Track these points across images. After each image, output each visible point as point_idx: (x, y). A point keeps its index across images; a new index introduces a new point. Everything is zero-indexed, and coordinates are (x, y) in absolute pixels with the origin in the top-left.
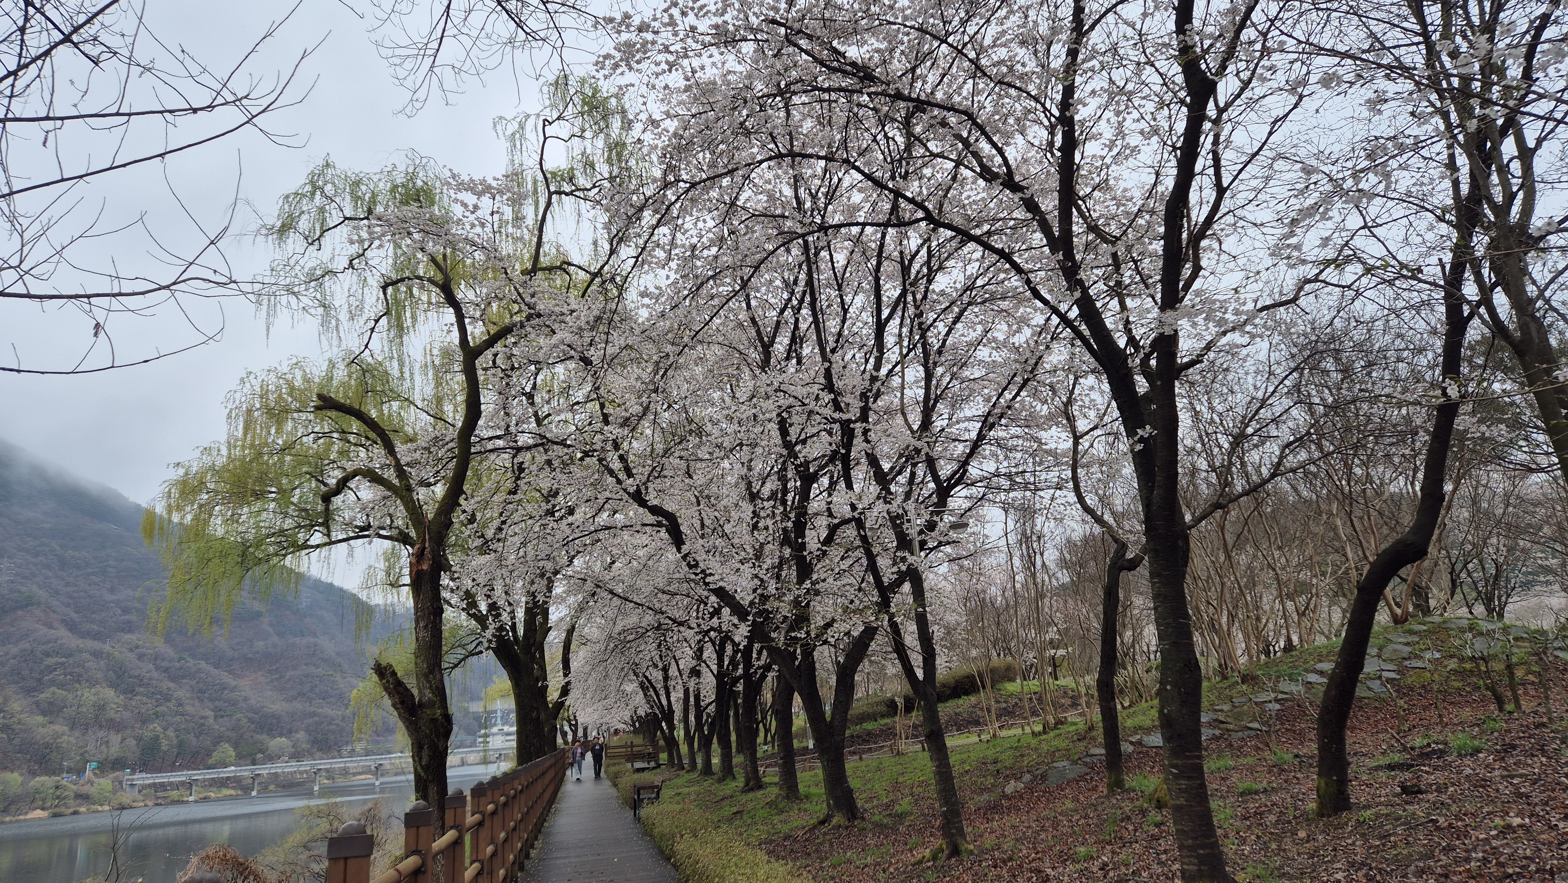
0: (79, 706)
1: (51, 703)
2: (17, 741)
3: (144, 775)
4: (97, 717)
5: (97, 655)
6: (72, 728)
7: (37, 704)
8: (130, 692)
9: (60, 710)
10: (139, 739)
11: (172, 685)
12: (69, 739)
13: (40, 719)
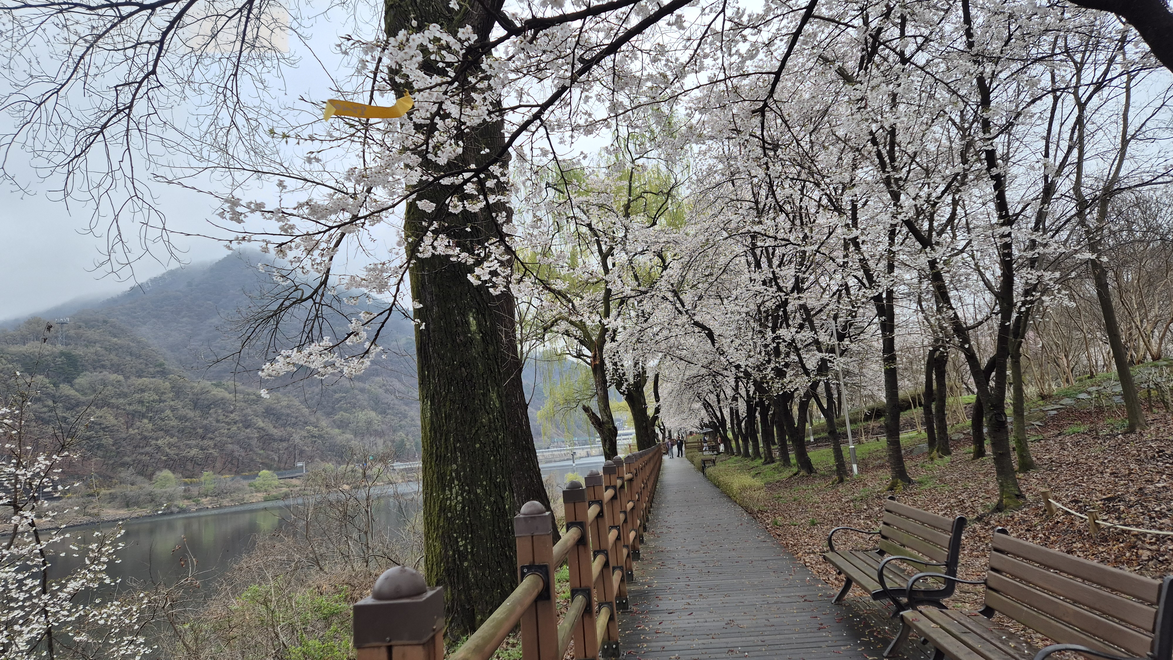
0: (358, 422)
1: (341, 421)
2: (327, 444)
3: (399, 463)
4: (368, 428)
5: (362, 390)
6: (355, 436)
7: (334, 421)
8: (384, 412)
9: (347, 425)
10: (393, 441)
11: (407, 408)
12: (355, 443)
13: (337, 430)
